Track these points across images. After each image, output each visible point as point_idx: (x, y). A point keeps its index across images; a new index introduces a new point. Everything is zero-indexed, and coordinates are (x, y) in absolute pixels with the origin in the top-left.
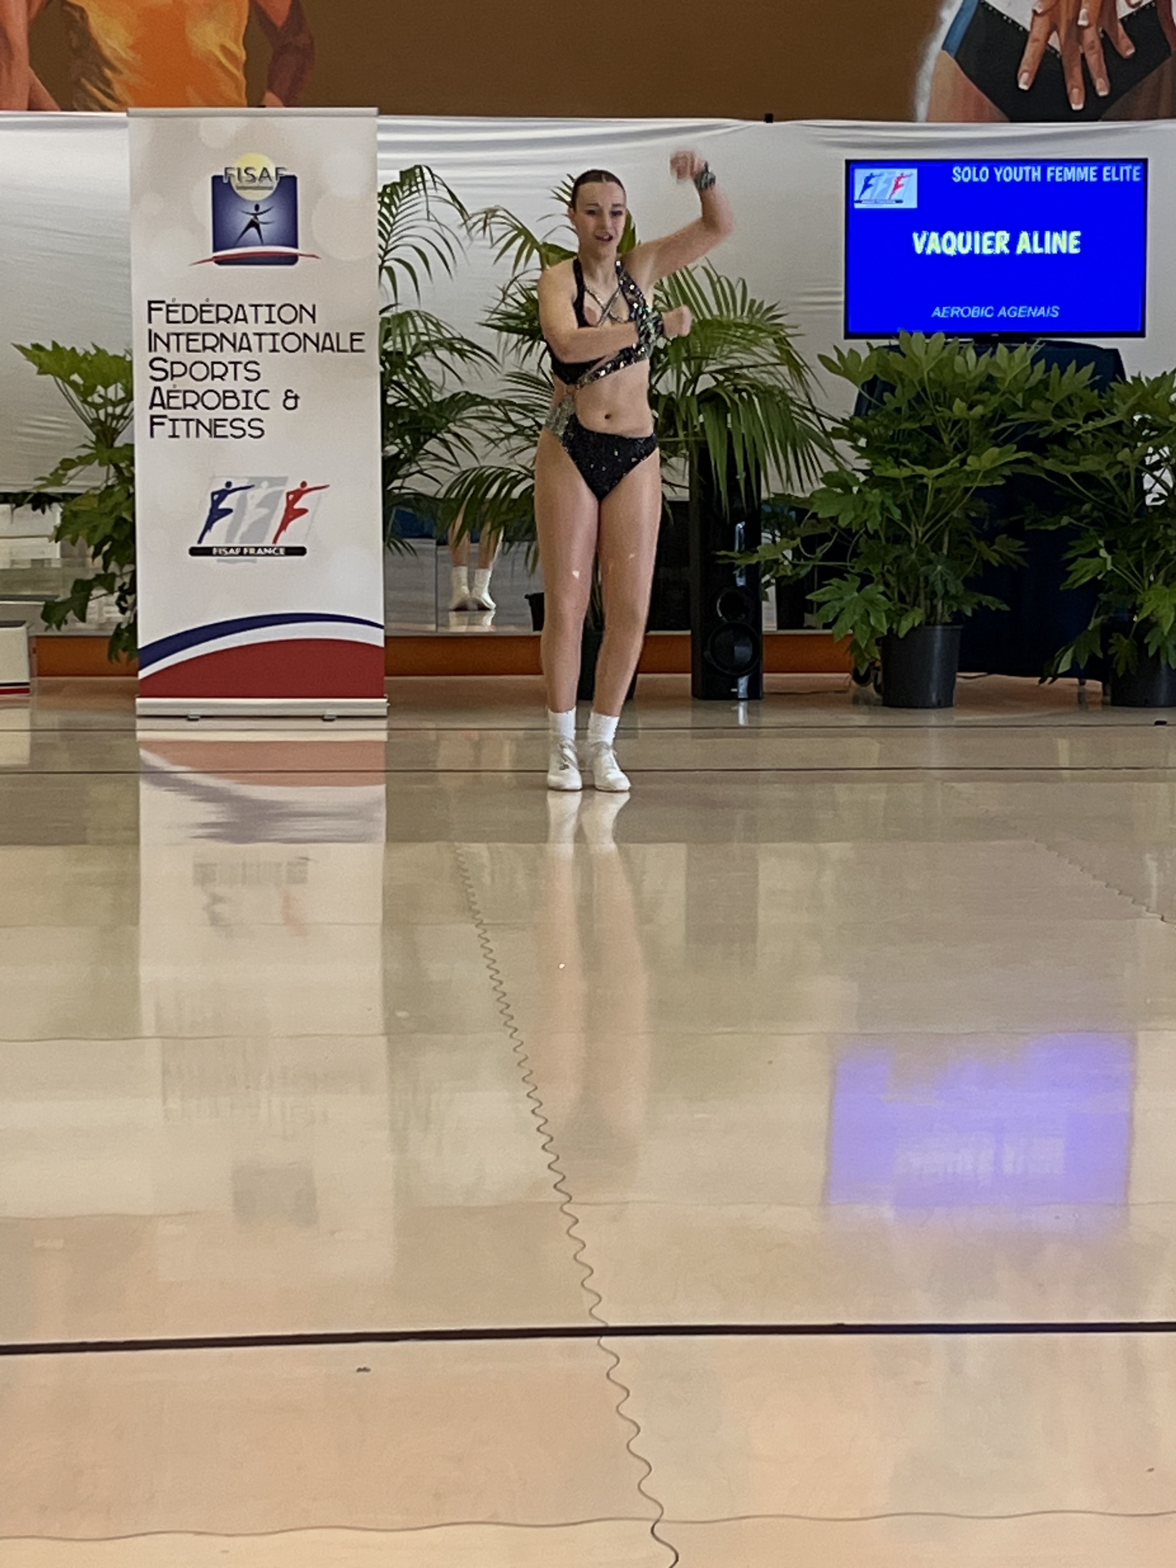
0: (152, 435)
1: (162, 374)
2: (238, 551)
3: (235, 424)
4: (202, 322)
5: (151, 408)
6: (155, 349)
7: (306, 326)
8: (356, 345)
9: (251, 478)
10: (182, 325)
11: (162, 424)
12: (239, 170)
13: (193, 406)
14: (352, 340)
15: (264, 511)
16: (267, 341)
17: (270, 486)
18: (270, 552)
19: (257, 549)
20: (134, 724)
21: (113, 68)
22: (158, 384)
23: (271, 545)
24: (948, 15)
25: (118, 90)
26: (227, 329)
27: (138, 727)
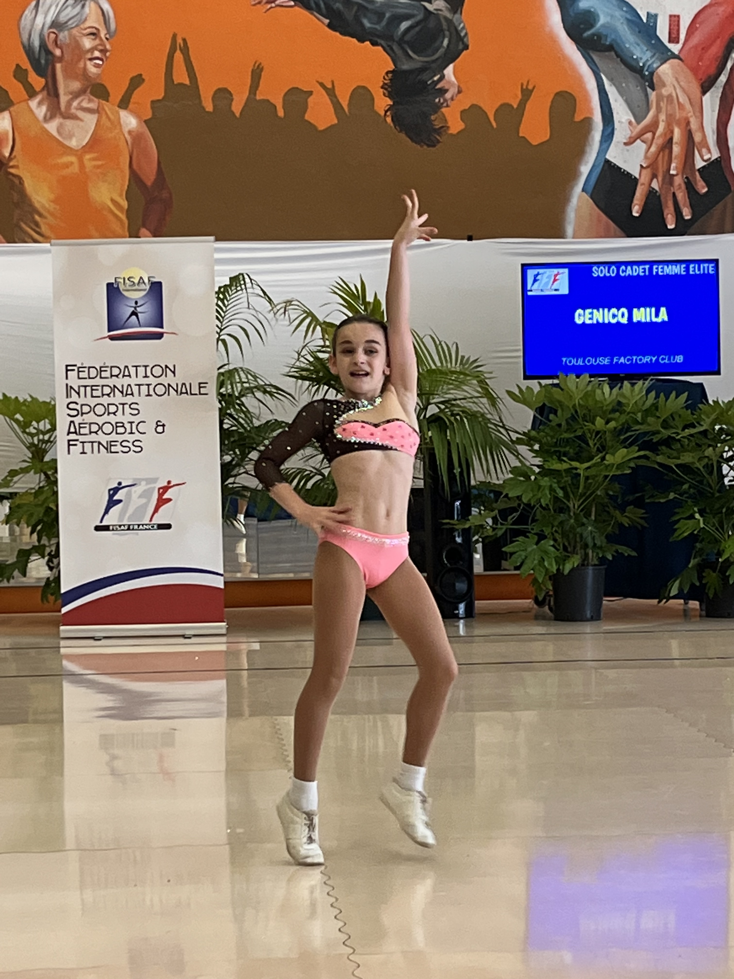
0: (69, 452)
1: (75, 413)
2: (126, 527)
3: (124, 444)
4: (101, 378)
5: (68, 434)
6: (71, 397)
7: (169, 379)
8: (203, 391)
9: (135, 479)
10: (88, 380)
11: (75, 445)
12: (124, 279)
13: (96, 432)
14: (200, 387)
15: (144, 501)
16: (144, 389)
17: (147, 484)
18: (147, 527)
19: (139, 525)
20: (59, 643)
21: (40, 215)
22: (72, 419)
23: (148, 522)
24: (585, 169)
25: (44, 229)
26: (119, 382)
27: (61, 645)
